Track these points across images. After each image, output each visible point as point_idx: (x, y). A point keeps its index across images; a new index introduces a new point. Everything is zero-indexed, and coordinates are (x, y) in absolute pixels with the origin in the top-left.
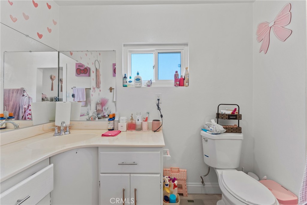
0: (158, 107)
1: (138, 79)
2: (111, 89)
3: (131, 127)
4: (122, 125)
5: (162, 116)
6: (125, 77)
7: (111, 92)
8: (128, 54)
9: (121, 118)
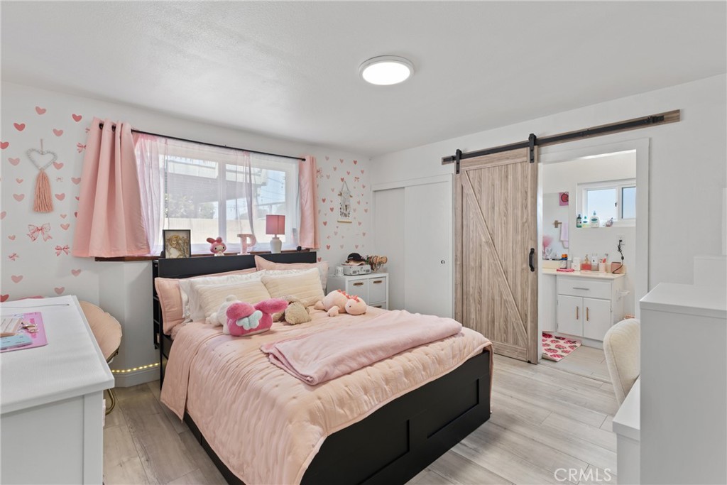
0: (619, 249)
1: (594, 220)
2: (556, 224)
3: (586, 267)
4: (576, 265)
5: (623, 258)
6: (579, 218)
7: (556, 227)
8: (584, 192)
9: (575, 258)
